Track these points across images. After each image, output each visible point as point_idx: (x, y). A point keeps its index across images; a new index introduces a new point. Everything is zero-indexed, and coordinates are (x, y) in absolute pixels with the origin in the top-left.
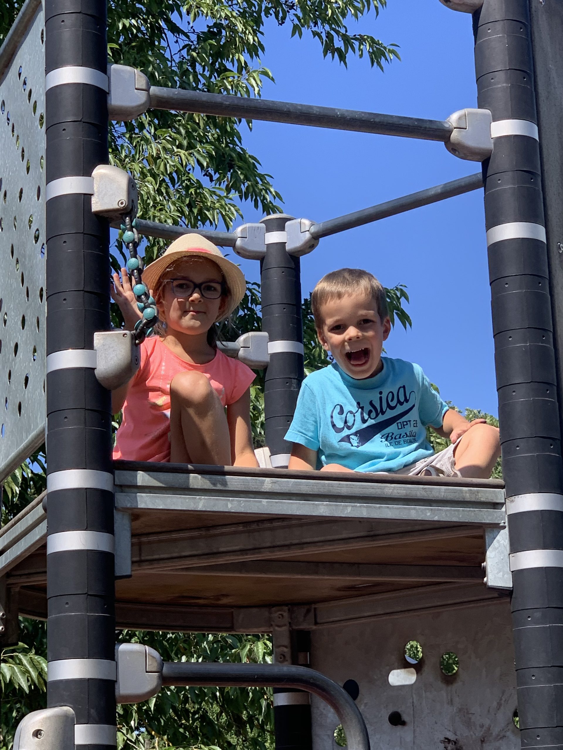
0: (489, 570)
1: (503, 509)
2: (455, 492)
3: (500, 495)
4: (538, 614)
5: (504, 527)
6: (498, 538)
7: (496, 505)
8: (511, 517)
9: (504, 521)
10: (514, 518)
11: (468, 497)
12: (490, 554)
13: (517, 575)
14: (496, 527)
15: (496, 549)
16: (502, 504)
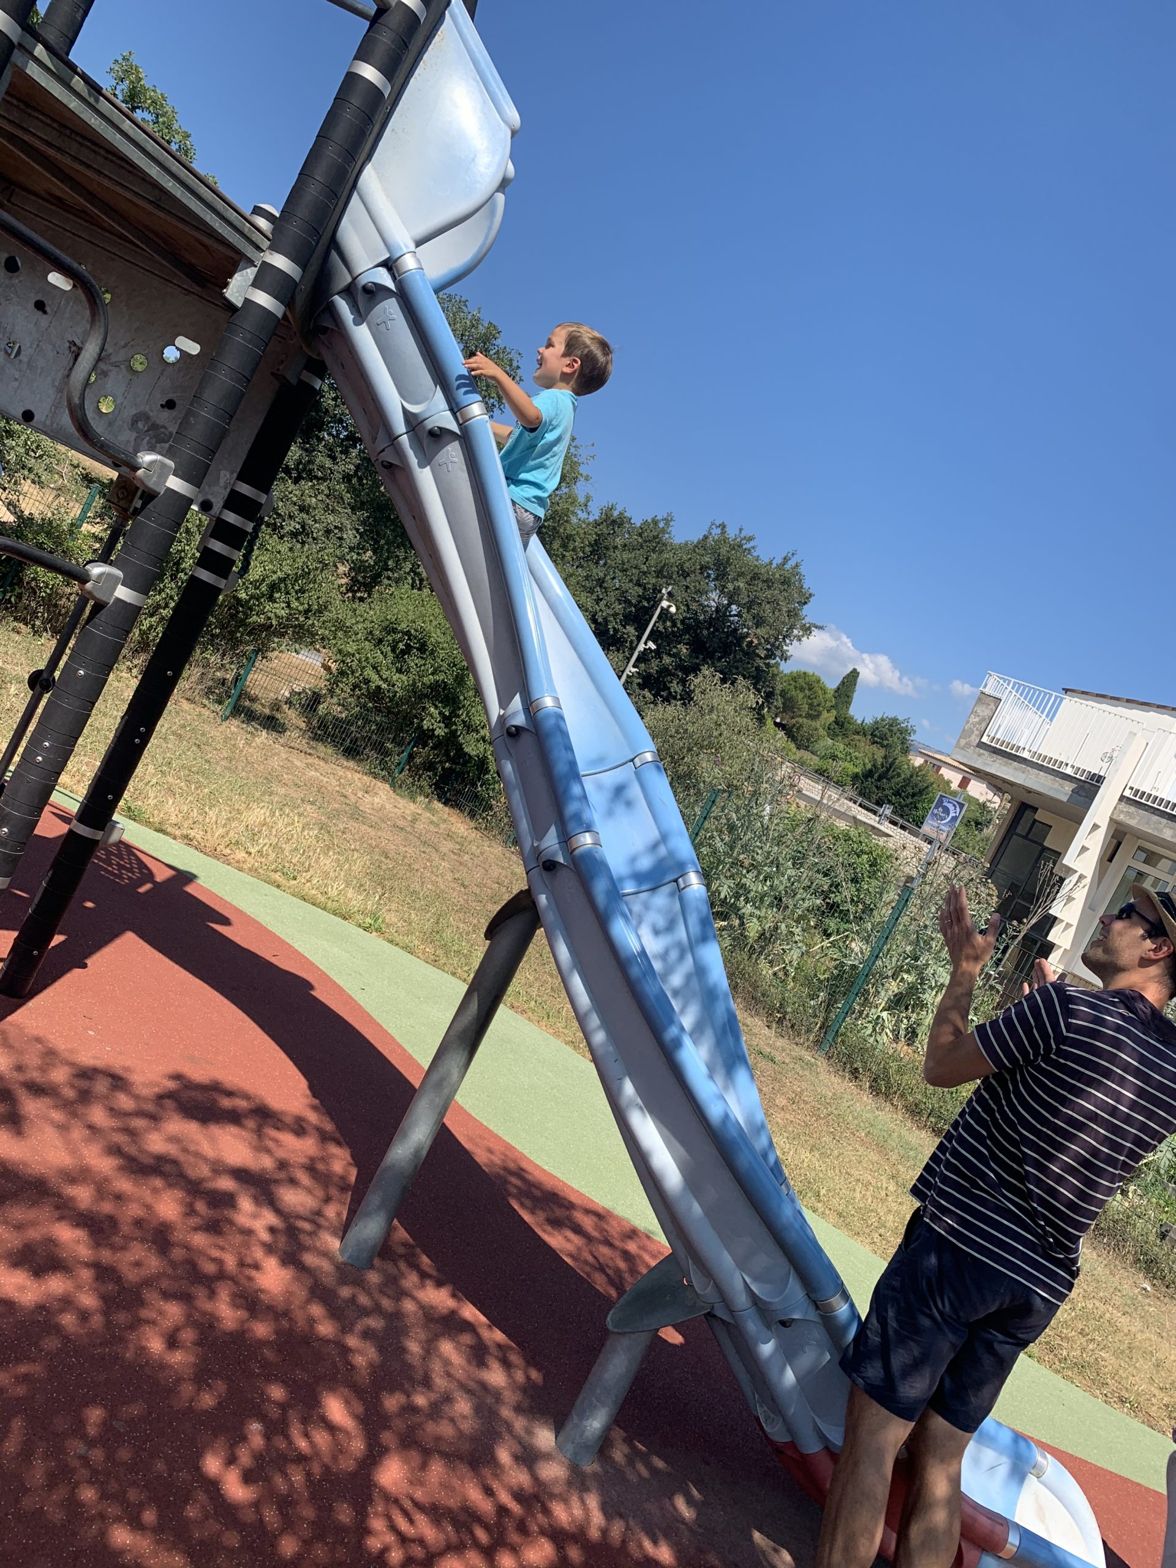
0: (231, 286)
1: (262, 254)
2: (240, 221)
3: (265, 244)
4: (248, 336)
5: (256, 266)
6: (249, 270)
7: (259, 249)
8: (264, 263)
9: (258, 263)
10: (265, 264)
11: (246, 231)
12: (237, 276)
13: (248, 302)
14: (251, 263)
15: (242, 276)
16: (263, 251)
